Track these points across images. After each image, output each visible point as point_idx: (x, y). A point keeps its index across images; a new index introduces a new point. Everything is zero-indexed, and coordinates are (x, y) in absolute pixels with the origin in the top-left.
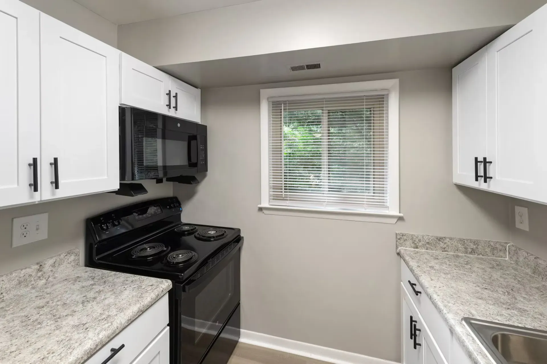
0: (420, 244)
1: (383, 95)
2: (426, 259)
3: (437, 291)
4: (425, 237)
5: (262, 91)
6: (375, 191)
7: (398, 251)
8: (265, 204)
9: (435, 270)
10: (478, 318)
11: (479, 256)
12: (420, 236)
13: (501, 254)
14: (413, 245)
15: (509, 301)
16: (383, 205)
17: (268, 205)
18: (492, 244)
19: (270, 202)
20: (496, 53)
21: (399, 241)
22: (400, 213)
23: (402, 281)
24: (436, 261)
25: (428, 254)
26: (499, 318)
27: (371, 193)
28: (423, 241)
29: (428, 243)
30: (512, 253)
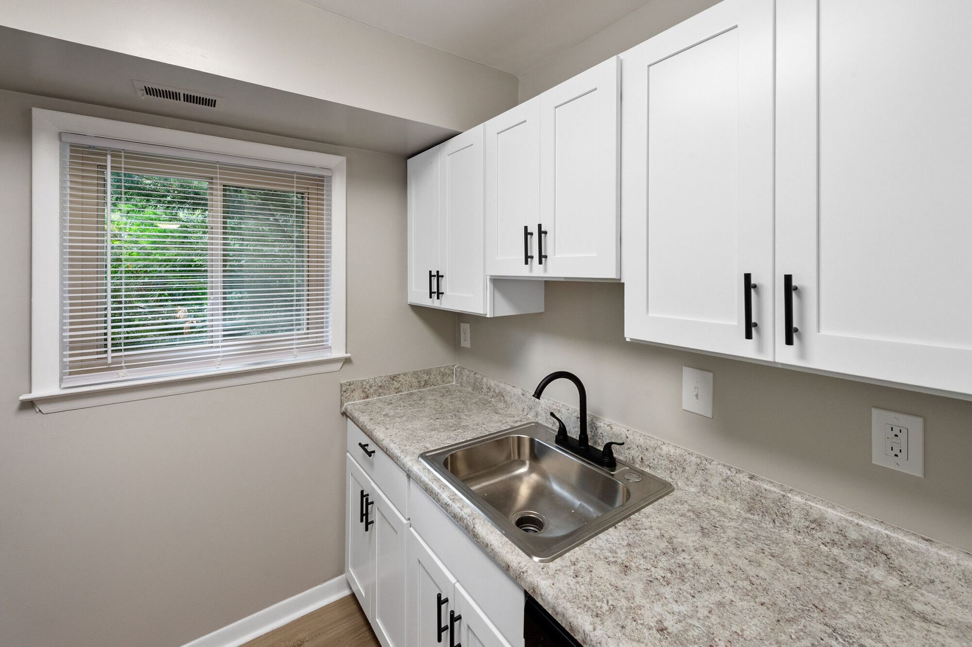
0: (371, 391)
1: (324, 177)
2: (379, 407)
3: (394, 439)
4: (377, 380)
6: (309, 326)
7: (343, 409)
8: (45, 387)
9: (389, 417)
10: (432, 449)
11: (431, 388)
12: (371, 381)
13: (450, 379)
14: (363, 395)
15: (456, 423)
16: (322, 346)
17: (59, 390)
18: (442, 370)
19: (64, 380)
21: (345, 394)
22: (346, 353)
23: (349, 452)
24: (390, 407)
25: (381, 401)
26: (448, 442)
27: (303, 329)
28: (375, 386)
29: (381, 386)
30: (458, 376)
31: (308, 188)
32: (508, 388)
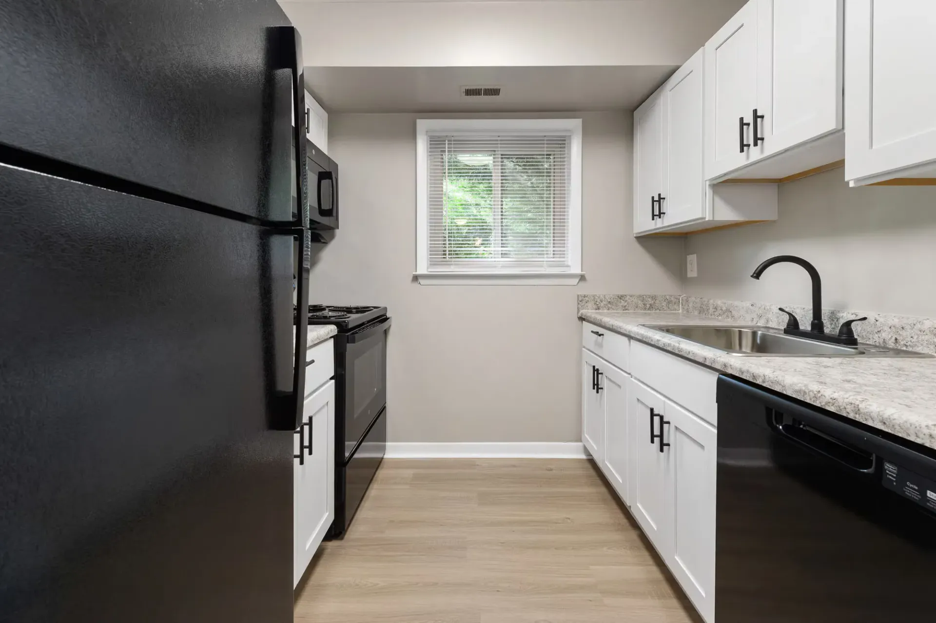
0: (602, 304)
1: (565, 137)
4: (606, 296)
5: (419, 121)
7: (580, 315)
8: (422, 269)
11: (656, 311)
12: (601, 296)
13: (676, 307)
14: (595, 307)
16: (563, 264)
17: (427, 272)
18: (668, 297)
19: (429, 267)
20: (669, 92)
21: (580, 303)
22: (582, 271)
23: (584, 347)
28: (605, 301)
29: (610, 302)
30: (684, 304)
31: (554, 151)
32: (736, 303)
